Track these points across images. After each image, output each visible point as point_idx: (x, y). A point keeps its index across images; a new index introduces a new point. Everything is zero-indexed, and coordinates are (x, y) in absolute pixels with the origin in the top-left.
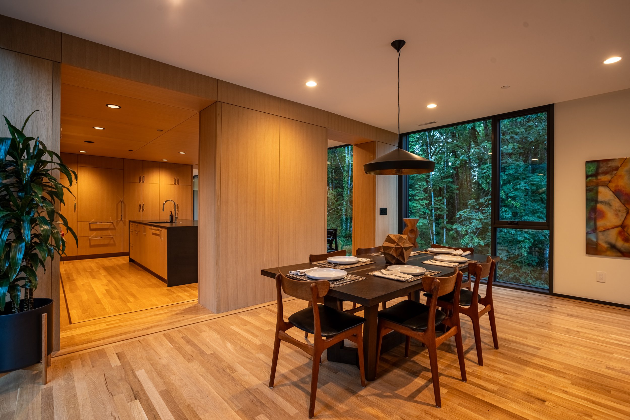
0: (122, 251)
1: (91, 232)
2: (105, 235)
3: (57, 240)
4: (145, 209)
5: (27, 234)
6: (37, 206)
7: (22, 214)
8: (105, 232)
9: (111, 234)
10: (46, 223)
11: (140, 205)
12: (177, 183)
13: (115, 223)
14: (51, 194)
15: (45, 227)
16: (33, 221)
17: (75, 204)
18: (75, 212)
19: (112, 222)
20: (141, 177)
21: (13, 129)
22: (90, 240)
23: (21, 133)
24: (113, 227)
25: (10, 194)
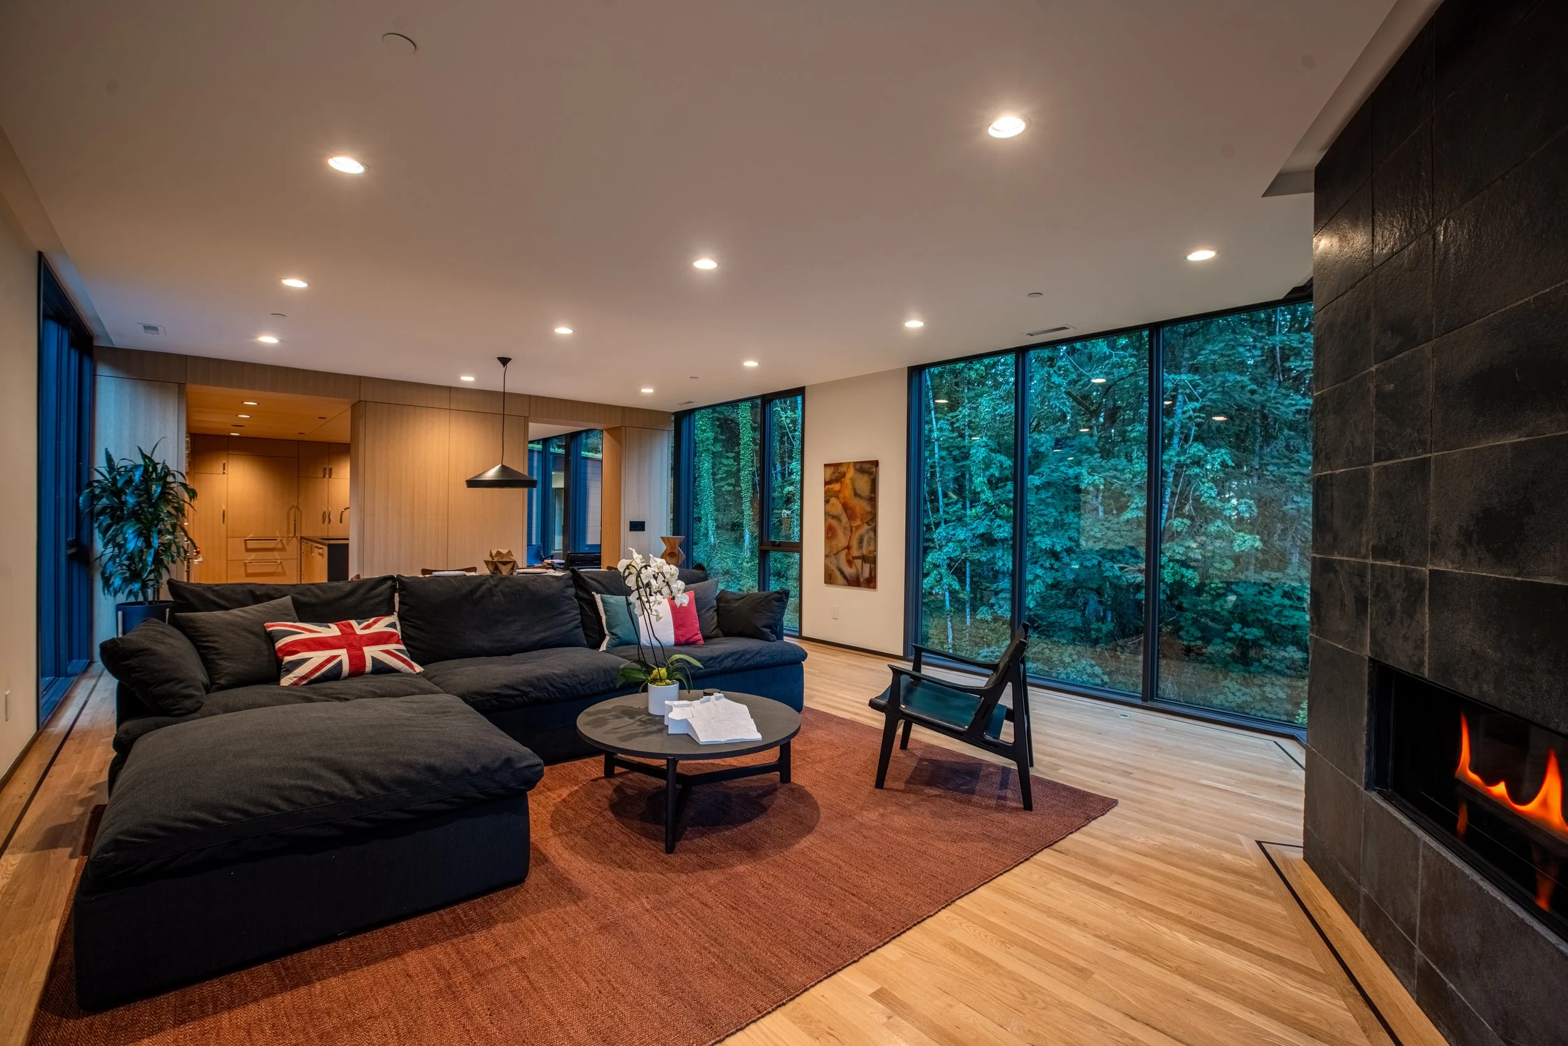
1: (248, 554)
2: (269, 559)
3: (178, 548)
5: (156, 542)
6: (163, 520)
7: (151, 526)
8: (269, 553)
9: (278, 558)
10: (170, 533)
11: (325, 512)
13: (284, 541)
14: (175, 508)
15: (169, 537)
16: (160, 532)
17: (224, 510)
18: (223, 523)
19: (280, 538)
20: (326, 468)
21: (144, 456)
22: (245, 565)
23: (150, 459)
24: (282, 547)
25: (142, 508)
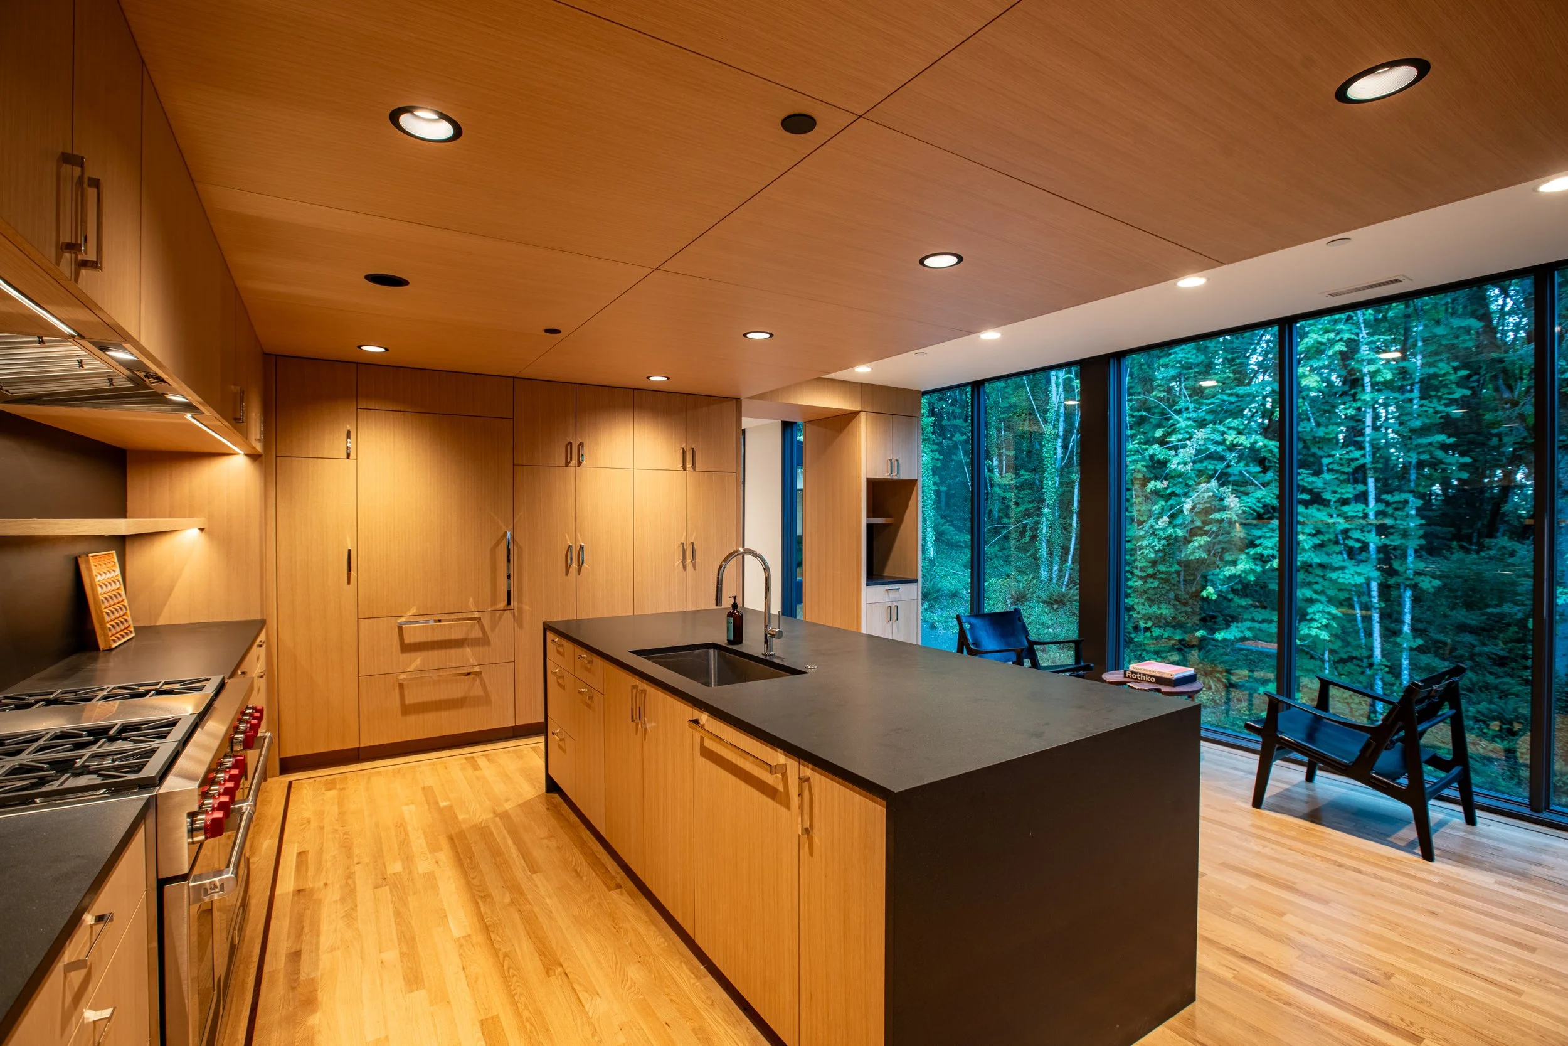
0: (511, 723)
1: (407, 656)
2: (454, 665)
4: (585, 565)
8: (453, 652)
9: (472, 661)
11: (570, 546)
12: (689, 466)
13: (486, 622)
17: (350, 551)
18: (349, 583)
19: (476, 615)
20: (570, 443)
22: (401, 686)
24: (481, 635)
